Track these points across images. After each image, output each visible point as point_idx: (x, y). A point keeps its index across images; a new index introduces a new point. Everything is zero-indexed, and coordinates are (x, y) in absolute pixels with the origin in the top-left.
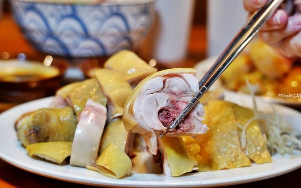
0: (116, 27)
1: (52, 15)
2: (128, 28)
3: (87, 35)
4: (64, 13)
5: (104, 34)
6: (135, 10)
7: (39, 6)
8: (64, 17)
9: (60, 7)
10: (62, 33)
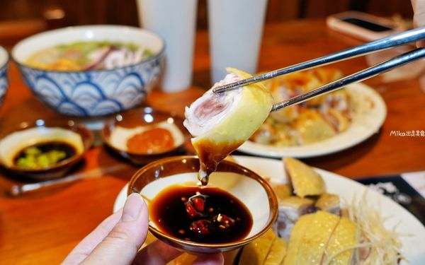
0: (132, 85)
1: (66, 83)
2: (142, 83)
3: (104, 98)
4: (78, 80)
5: (121, 94)
6: (148, 65)
7: (50, 75)
8: (78, 84)
9: (74, 76)
10: (78, 98)
